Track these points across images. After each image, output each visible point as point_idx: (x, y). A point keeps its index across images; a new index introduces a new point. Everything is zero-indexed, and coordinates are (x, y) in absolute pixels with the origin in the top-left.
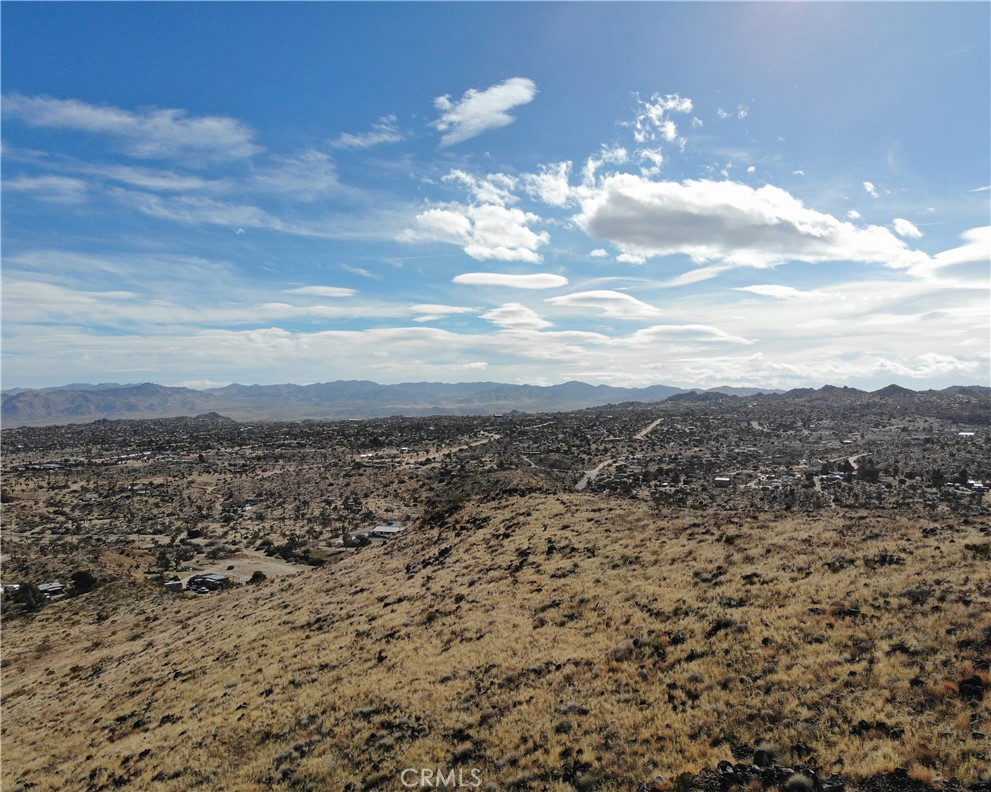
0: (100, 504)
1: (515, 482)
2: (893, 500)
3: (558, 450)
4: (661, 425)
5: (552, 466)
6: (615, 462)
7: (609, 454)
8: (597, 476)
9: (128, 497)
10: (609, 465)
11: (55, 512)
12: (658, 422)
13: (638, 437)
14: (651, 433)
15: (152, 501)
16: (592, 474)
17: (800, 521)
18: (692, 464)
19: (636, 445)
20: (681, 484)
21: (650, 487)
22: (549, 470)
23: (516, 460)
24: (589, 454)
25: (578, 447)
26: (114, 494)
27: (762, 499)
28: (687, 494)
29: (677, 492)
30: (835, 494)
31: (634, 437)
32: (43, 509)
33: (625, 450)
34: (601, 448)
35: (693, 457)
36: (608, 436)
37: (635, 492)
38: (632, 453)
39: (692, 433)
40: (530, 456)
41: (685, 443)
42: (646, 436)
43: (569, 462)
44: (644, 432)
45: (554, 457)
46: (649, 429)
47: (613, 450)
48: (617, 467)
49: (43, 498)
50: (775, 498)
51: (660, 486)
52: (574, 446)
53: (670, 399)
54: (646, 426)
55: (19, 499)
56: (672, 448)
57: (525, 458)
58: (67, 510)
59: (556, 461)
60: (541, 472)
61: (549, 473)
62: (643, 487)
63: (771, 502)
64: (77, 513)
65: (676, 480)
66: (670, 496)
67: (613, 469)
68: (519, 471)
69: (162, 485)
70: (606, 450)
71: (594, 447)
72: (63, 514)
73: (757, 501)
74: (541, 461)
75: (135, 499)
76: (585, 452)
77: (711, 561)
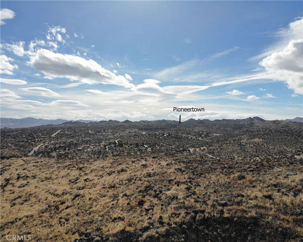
1: (5, 153)
2: (127, 152)
3: (23, 141)
4: (60, 132)
5: (21, 147)
6: (44, 144)
7: (42, 142)
8: (38, 149)
10: (42, 146)
12: (59, 131)
13: (53, 136)
14: (57, 134)
16: (36, 149)
17: (101, 161)
18: (70, 144)
19: (52, 138)
20: (67, 151)
21: (56, 152)
22: (19, 148)
23: (6, 145)
24: (35, 142)
25: (31, 140)
27: (91, 154)
28: (69, 154)
29: (65, 153)
30: (112, 151)
31: (51, 136)
33: (48, 140)
34: (39, 140)
35: (71, 142)
36: (42, 136)
37: (51, 154)
38: (50, 141)
39: (70, 134)
40: (11, 143)
41: (68, 138)
42: (55, 135)
43: (27, 145)
44: (55, 134)
45: (21, 143)
46: (56, 133)
47: (44, 140)
48: (45, 146)
50: (95, 153)
51: (60, 151)
52: (29, 140)
53: (63, 123)
54: (55, 132)
56: (64, 139)
57: (10, 144)
59: (22, 145)
60: (16, 149)
61: (19, 149)
62: (54, 152)
63: (94, 154)
65: (65, 149)
66: (63, 155)
67: (43, 147)
68: (7, 149)
70: (41, 141)
71: (36, 140)
73: (90, 154)
74: (16, 145)
76: (33, 142)
77: (75, 176)
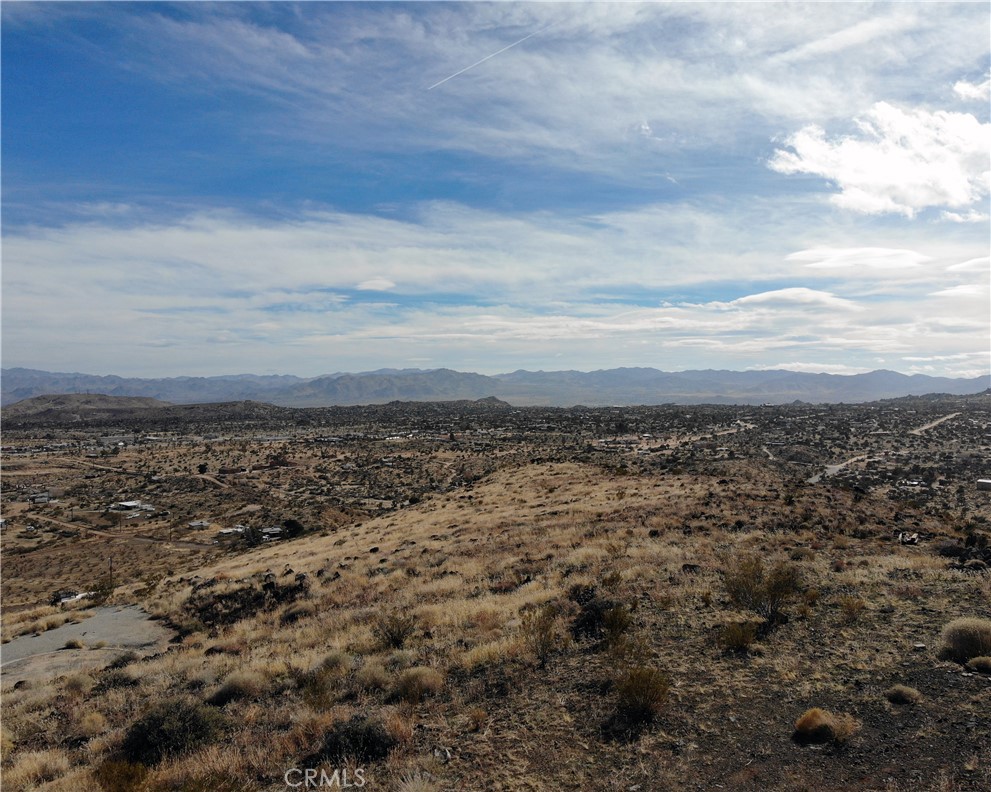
0: (355, 472)
5: (790, 458)
6: (869, 458)
7: (868, 449)
8: (839, 471)
9: (377, 468)
10: (863, 460)
11: (320, 477)
12: (952, 416)
13: (916, 432)
15: (396, 471)
16: (835, 469)
18: (966, 464)
19: (906, 441)
22: (784, 462)
24: (844, 448)
25: (834, 440)
26: (368, 465)
29: (923, 492)
31: (909, 432)
32: (311, 474)
33: (889, 445)
34: (862, 442)
36: (877, 429)
37: (873, 489)
38: (897, 449)
41: (972, 441)
42: (926, 431)
43: (812, 455)
44: (926, 427)
46: (935, 423)
48: (869, 463)
49: (313, 465)
52: (829, 439)
54: (932, 420)
55: (295, 464)
56: (952, 446)
57: (765, 449)
58: (328, 475)
62: (885, 485)
64: (337, 478)
65: (931, 480)
67: (863, 465)
69: (409, 459)
70: (866, 444)
71: (853, 440)
72: (325, 478)
75: (383, 470)
76: (839, 446)
